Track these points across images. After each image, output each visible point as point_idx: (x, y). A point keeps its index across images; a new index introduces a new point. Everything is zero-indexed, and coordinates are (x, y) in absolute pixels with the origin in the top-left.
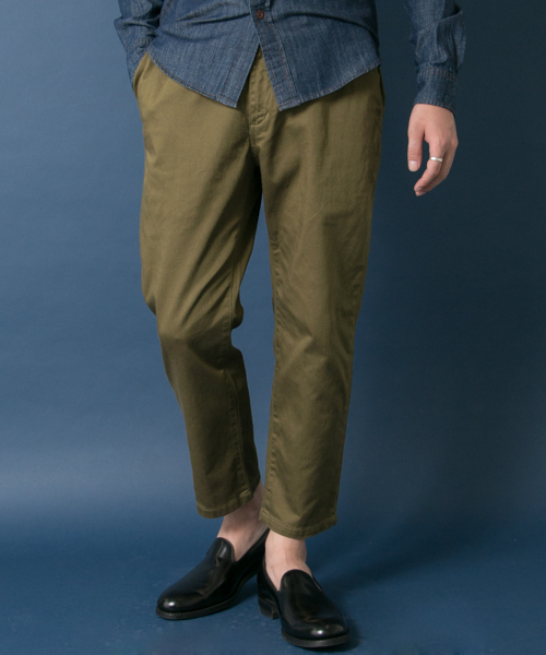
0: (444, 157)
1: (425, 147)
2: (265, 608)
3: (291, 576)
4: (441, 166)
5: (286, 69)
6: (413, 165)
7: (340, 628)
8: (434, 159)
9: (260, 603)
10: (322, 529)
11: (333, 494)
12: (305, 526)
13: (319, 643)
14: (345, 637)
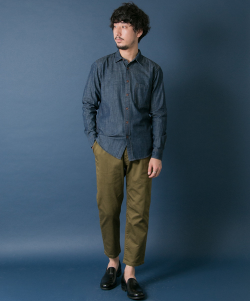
0: (157, 172)
1: (152, 168)
2: (123, 288)
3: (131, 280)
4: (156, 174)
5: (132, 151)
6: (149, 173)
7: (142, 294)
8: (154, 172)
9: (122, 287)
10: (141, 264)
11: (144, 255)
12: (137, 263)
13: (136, 298)
14: (143, 297)
